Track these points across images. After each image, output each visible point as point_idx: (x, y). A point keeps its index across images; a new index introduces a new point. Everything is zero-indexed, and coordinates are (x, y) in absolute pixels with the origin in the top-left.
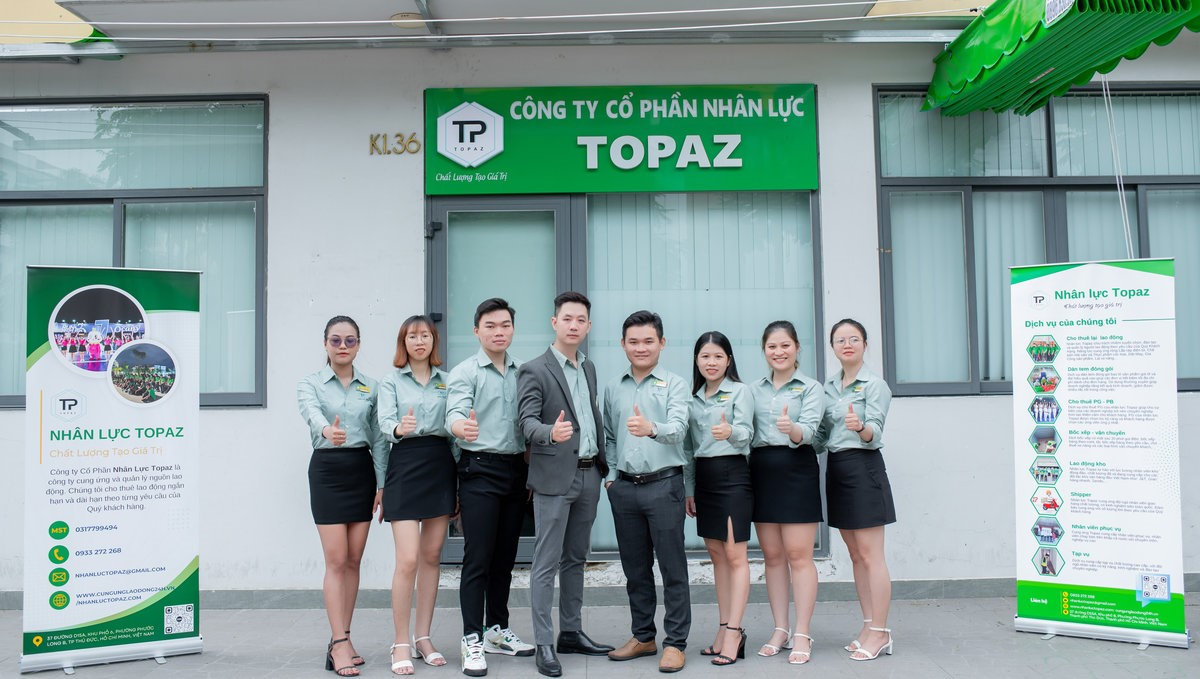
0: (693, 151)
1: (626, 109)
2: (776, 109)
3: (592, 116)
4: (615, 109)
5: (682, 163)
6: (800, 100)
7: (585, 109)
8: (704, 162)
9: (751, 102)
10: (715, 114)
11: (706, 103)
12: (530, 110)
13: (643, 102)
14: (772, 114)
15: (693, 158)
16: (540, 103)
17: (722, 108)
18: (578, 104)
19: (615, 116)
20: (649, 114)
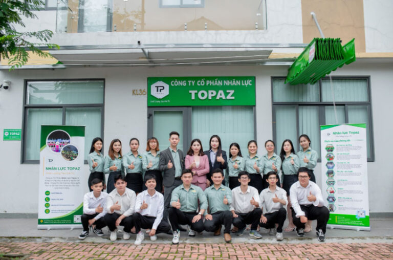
0: (221, 95)
1: (203, 83)
2: (244, 83)
3: (193, 85)
4: (200, 83)
5: (218, 98)
6: (251, 81)
7: (191, 83)
8: (224, 98)
9: (237, 81)
10: (227, 84)
11: (225, 81)
12: (176, 83)
13: (207, 81)
14: (243, 84)
15: (221, 97)
16: (179, 82)
17: (229, 83)
18: (190, 82)
19: (199, 85)
20: (209, 84)
